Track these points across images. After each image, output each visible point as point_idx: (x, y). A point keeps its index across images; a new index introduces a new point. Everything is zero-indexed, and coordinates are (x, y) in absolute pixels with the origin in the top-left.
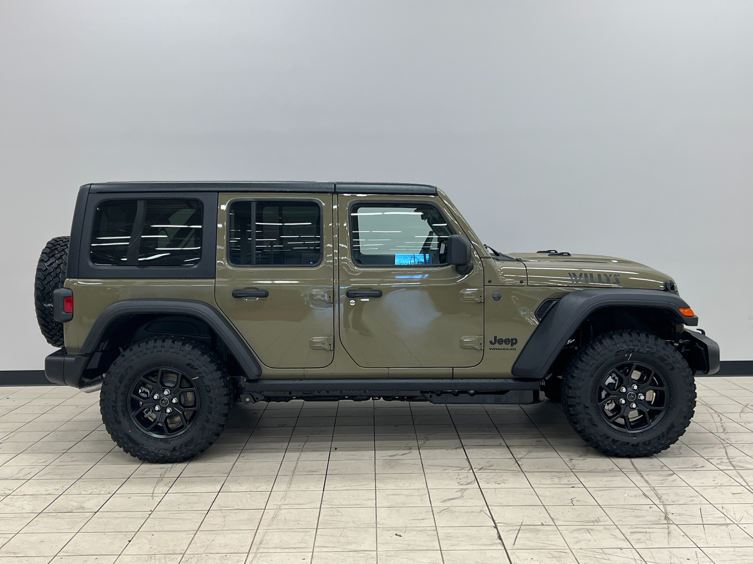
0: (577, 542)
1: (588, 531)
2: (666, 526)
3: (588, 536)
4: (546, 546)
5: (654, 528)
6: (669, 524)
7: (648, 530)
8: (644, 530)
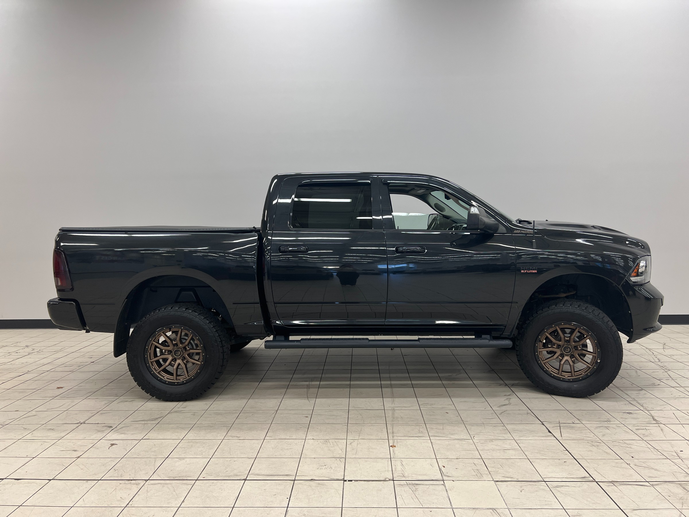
0: (604, 435)
1: (607, 428)
2: (657, 425)
3: (607, 431)
4: (584, 438)
5: (649, 426)
6: (659, 424)
7: (647, 428)
8: (644, 428)
